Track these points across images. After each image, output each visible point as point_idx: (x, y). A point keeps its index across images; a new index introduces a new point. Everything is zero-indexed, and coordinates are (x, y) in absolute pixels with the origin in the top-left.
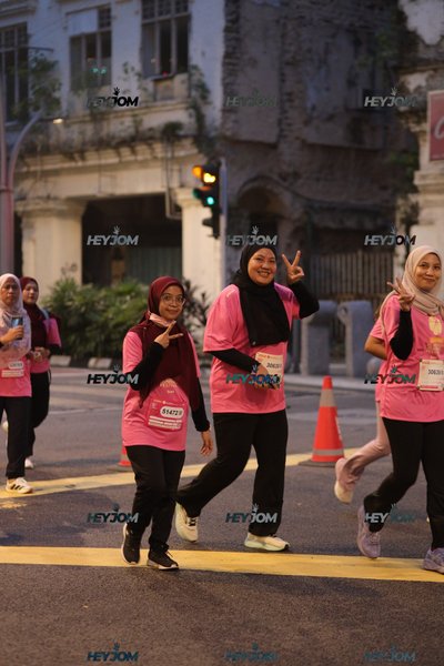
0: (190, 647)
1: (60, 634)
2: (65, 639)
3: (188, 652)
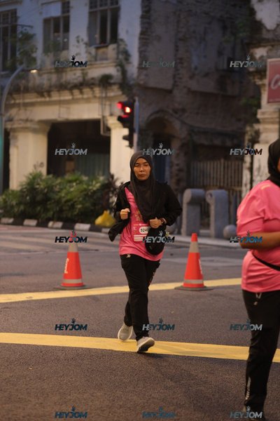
0: (95, 394)
1: (13, 384)
2: (15, 388)
3: (93, 398)
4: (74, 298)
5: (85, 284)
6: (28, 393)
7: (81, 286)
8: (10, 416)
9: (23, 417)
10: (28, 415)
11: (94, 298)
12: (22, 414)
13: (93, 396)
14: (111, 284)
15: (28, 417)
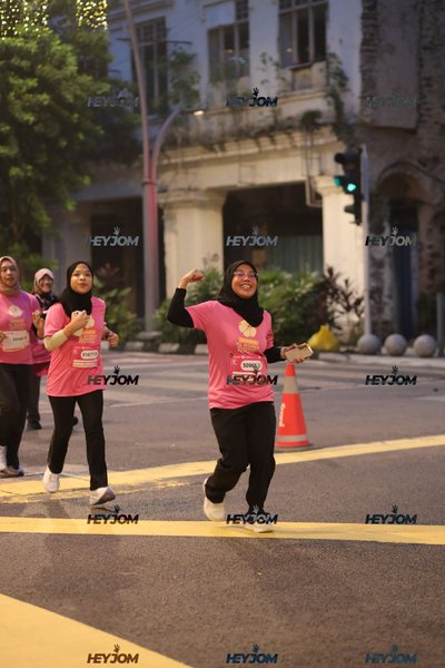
4: (298, 464)
5: (311, 442)
6: (264, 610)
7: (306, 446)
8: (245, 644)
9: (265, 645)
10: (272, 642)
11: (329, 463)
12: (263, 642)
13: (362, 611)
14: (351, 441)
15: (272, 646)
